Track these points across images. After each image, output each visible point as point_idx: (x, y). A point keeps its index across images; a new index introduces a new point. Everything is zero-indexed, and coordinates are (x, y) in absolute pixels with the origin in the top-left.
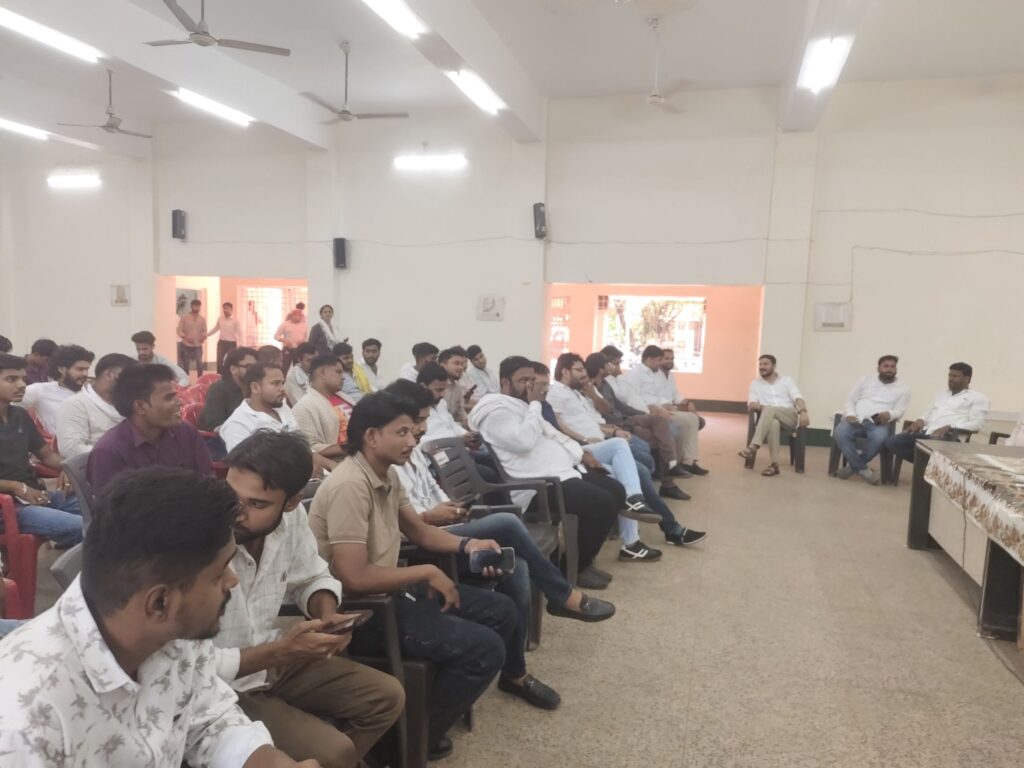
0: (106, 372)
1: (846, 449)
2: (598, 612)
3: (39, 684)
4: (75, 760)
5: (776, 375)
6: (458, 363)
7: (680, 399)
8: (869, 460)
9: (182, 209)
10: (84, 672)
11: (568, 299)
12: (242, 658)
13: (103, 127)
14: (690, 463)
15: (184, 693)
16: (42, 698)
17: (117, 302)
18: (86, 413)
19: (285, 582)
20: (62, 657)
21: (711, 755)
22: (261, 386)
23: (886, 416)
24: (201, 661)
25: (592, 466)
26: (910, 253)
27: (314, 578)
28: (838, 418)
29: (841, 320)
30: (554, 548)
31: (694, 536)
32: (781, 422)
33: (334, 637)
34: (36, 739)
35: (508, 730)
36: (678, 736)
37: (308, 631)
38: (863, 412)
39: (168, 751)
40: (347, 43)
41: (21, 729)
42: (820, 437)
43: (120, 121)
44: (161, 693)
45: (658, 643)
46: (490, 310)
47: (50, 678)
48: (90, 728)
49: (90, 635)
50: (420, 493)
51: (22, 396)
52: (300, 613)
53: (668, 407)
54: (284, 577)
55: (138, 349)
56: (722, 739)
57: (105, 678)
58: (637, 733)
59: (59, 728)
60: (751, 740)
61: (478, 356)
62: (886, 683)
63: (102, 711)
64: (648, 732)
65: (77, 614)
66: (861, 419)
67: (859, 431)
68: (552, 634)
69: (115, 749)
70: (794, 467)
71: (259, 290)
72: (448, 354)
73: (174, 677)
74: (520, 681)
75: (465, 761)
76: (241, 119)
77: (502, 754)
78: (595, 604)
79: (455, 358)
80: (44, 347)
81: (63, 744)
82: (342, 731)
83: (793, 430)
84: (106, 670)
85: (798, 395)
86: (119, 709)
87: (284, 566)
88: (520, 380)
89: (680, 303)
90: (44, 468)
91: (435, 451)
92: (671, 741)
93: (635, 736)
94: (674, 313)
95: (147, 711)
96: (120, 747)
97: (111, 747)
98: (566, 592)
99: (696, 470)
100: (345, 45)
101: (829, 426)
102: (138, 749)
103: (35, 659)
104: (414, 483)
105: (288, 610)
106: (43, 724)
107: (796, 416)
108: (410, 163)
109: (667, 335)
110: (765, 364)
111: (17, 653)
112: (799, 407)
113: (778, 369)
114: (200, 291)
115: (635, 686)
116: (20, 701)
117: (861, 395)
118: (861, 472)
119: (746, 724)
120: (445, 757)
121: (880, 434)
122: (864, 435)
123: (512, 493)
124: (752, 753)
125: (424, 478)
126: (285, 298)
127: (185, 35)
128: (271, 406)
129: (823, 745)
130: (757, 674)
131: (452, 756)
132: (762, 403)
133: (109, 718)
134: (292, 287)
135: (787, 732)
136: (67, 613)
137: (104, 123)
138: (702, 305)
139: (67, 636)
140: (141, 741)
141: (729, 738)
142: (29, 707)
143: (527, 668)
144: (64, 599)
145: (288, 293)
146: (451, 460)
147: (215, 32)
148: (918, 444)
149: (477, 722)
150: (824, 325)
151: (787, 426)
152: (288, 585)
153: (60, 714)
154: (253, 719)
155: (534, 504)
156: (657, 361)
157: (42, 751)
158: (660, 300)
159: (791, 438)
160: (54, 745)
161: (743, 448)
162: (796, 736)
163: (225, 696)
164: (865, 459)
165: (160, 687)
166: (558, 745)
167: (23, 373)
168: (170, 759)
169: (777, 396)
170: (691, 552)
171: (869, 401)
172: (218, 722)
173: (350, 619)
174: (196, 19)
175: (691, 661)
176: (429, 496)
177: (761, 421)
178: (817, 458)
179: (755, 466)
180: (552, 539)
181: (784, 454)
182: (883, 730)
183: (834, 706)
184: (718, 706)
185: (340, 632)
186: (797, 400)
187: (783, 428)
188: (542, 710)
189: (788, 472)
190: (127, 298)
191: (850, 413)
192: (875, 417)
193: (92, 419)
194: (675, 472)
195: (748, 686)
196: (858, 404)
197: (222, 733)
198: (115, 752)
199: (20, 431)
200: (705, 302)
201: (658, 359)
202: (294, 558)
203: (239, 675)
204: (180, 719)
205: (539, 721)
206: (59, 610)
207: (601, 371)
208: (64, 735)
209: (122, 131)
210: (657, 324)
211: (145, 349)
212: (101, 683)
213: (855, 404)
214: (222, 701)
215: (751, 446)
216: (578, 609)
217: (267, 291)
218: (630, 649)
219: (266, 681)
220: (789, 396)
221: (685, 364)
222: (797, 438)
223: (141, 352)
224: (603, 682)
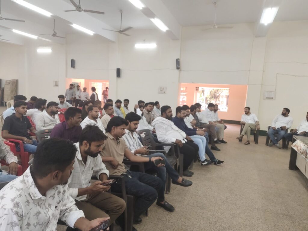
0: (50, 107)
1: (272, 137)
2: (187, 184)
3: (16, 196)
4: (26, 217)
5: (250, 113)
6: (150, 107)
7: (219, 120)
8: (279, 141)
9: (73, 59)
10: (30, 193)
11: (186, 88)
12: (78, 191)
13: (52, 35)
14: (221, 139)
15: (59, 200)
16: (17, 200)
17: (55, 86)
18: (44, 118)
19: (93, 170)
20: (23, 189)
21: (219, 229)
22: (92, 112)
23: (285, 127)
24: (64, 191)
25: (189, 139)
26: (296, 76)
27: (101, 169)
28: (269, 127)
29: (272, 96)
30: (175, 164)
31: (220, 162)
32: (251, 128)
33: (105, 187)
34: (15, 211)
35: (158, 217)
36: (209, 223)
37: (98, 184)
38: (278, 126)
39: (54, 216)
40: (122, 10)
41: (11, 208)
42: (263, 133)
43: (57, 33)
44: (52, 200)
45: (206, 194)
46: (162, 91)
47: (19, 194)
48: (31, 209)
49: (32, 183)
50: (135, 146)
51: (26, 113)
52: (97, 179)
53: (215, 122)
54: (92, 169)
55: (60, 100)
56: (223, 225)
57: (35, 195)
58: (197, 221)
59: (21, 209)
60: (232, 225)
61: (158, 105)
62: (277, 211)
63: (34, 204)
64: (200, 221)
65: (28, 177)
66: (277, 128)
67: (276, 132)
68: (174, 189)
69: (39, 215)
70: (255, 142)
71: (96, 83)
72: (147, 104)
73: (56, 195)
74: (163, 203)
75: (145, 225)
76: (91, 33)
77: (156, 224)
78: (186, 181)
79: (149, 105)
80: (34, 99)
81: (23, 213)
82: (107, 214)
83: (255, 130)
84: (36, 193)
85: (257, 120)
86: (40, 203)
87: (92, 166)
88: (169, 112)
89: (222, 90)
90: (31, 133)
91: (141, 133)
92: (207, 224)
93: (196, 222)
94: (220, 93)
95: (48, 204)
96: (40, 214)
97: (38, 214)
98: (177, 177)
99: (223, 142)
100: (121, 11)
101: (267, 130)
102: (45, 215)
103: (16, 189)
104: (134, 143)
105: (94, 178)
106: (17, 207)
107: (256, 126)
108: (140, 46)
109: (217, 99)
110: (246, 110)
111: (11, 187)
112: (257, 123)
113: (251, 111)
114: (79, 83)
115: (198, 206)
116: (11, 200)
117: (277, 120)
118: (276, 144)
119: (231, 220)
120: (139, 223)
121: (282, 133)
122: (277, 133)
123: (164, 146)
124: (232, 230)
125: (137, 141)
126: (103, 86)
127: (74, 8)
128: (95, 118)
129: (255, 229)
130: (236, 206)
131: (141, 223)
132: (245, 122)
133: (36, 206)
134: (105, 83)
135: (244, 224)
136: (26, 177)
137: (52, 34)
138: (228, 91)
139: (25, 183)
140: (46, 213)
141: (225, 224)
142: (13, 202)
143: (165, 199)
144: (25, 173)
145: (104, 84)
146: (146, 136)
147: (83, 8)
148: (293, 137)
149: (149, 214)
150: (267, 98)
151: (253, 129)
152: (94, 171)
153: (22, 205)
154: (80, 209)
155: (170, 150)
156: (212, 108)
157: (17, 215)
158: (216, 89)
159: (254, 133)
160: (20, 213)
161: (239, 136)
162: (246, 225)
163: (72, 202)
164: (277, 141)
165: (52, 198)
166: (173, 223)
167: (26, 106)
168: (55, 218)
169: (250, 120)
170: (219, 167)
171: (280, 122)
172: (70, 209)
173: (111, 181)
174: (78, 4)
175: (216, 200)
176: (138, 147)
177: (244, 127)
178: (262, 139)
179: (242, 141)
180: (175, 161)
181: (252, 138)
182: (274, 226)
183: (259, 217)
184: (223, 214)
185: (106, 185)
186: (257, 121)
187: (252, 130)
188: (169, 212)
189: (252, 144)
190: (58, 85)
191: (273, 126)
192: (281, 127)
193: (45, 120)
194: (216, 142)
195: (233, 209)
196: (276, 123)
197: (71, 212)
198: (39, 216)
199: (25, 123)
200: (229, 90)
201: (213, 107)
202: (95, 163)
203: (78, 196)
204: (57, 207)
205: (168, 215)
206: (24, 176)
207: (195, 110)
208: (23, 210)
209: (57, 36)
210: (215, 96)
211: (61, 100)
212: (34, 196)
213: (275, 123)
214: (71, 203)
215: (241, 135)
216: (181, 182)
217: (98, 83)
218: (197, 195)
219: (86, 198)
220: (254, 120)
221: (223, 109)
222: (256, 133)
223: (61, 101)
224: (188, 205)
